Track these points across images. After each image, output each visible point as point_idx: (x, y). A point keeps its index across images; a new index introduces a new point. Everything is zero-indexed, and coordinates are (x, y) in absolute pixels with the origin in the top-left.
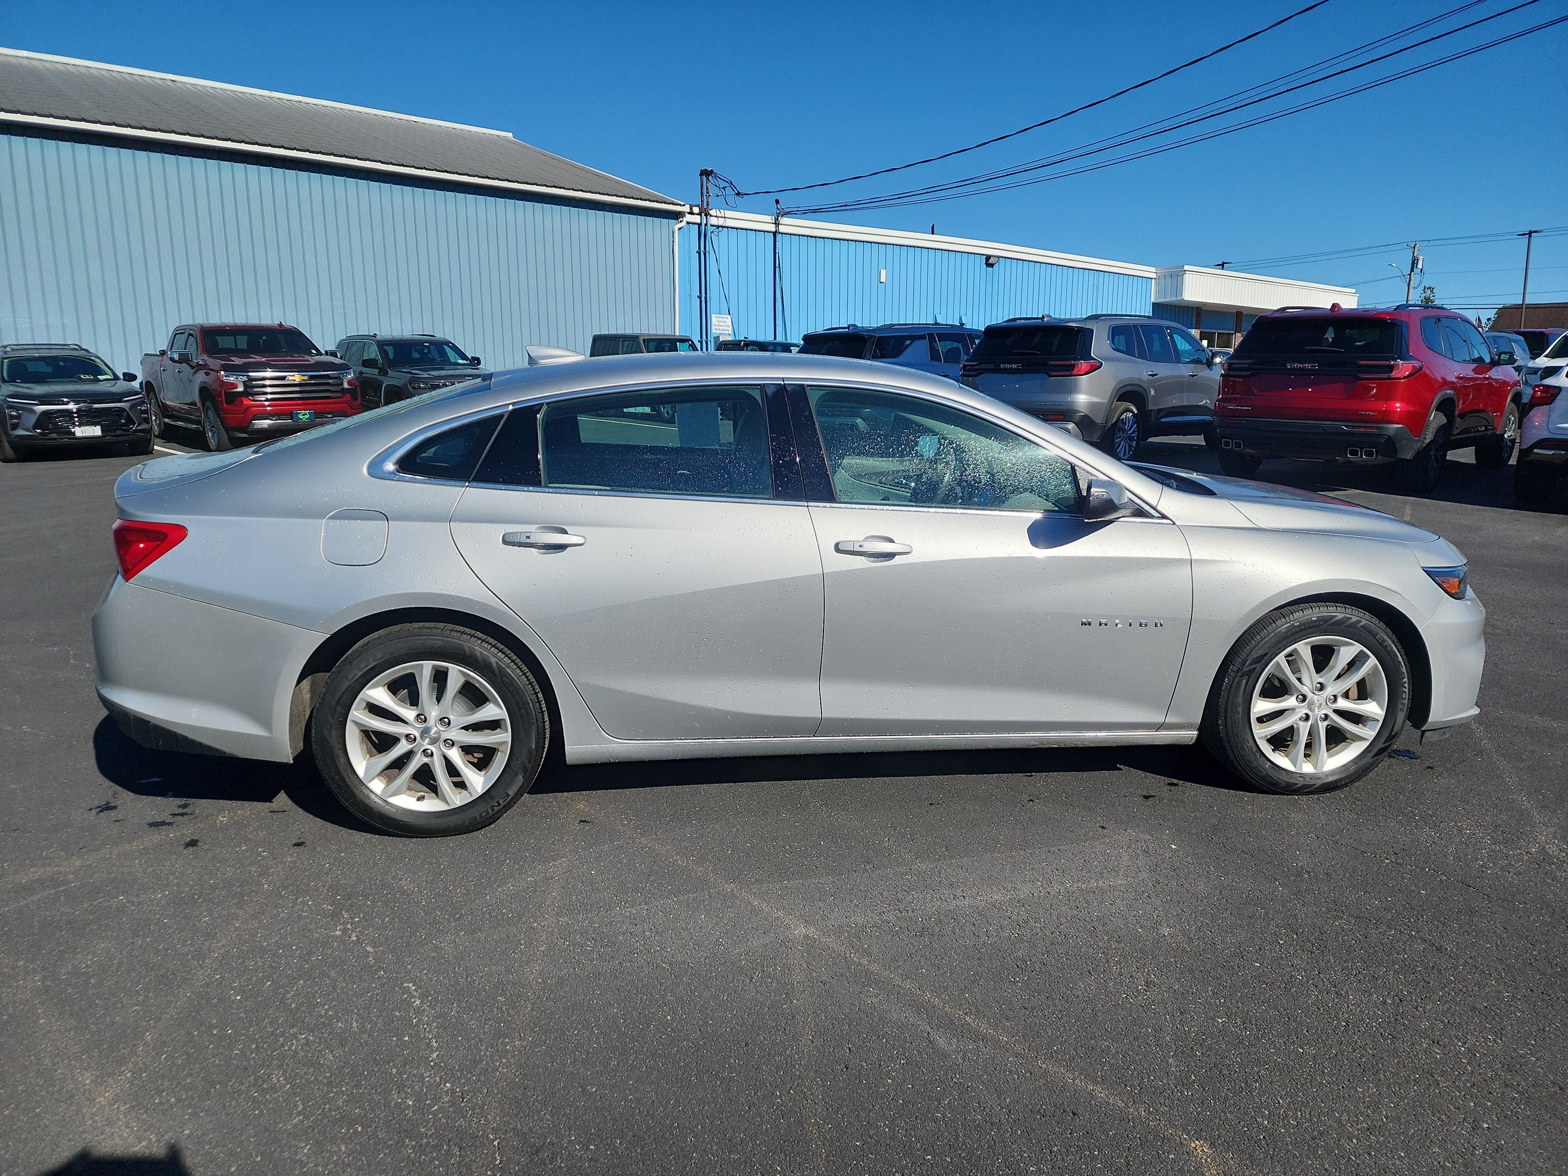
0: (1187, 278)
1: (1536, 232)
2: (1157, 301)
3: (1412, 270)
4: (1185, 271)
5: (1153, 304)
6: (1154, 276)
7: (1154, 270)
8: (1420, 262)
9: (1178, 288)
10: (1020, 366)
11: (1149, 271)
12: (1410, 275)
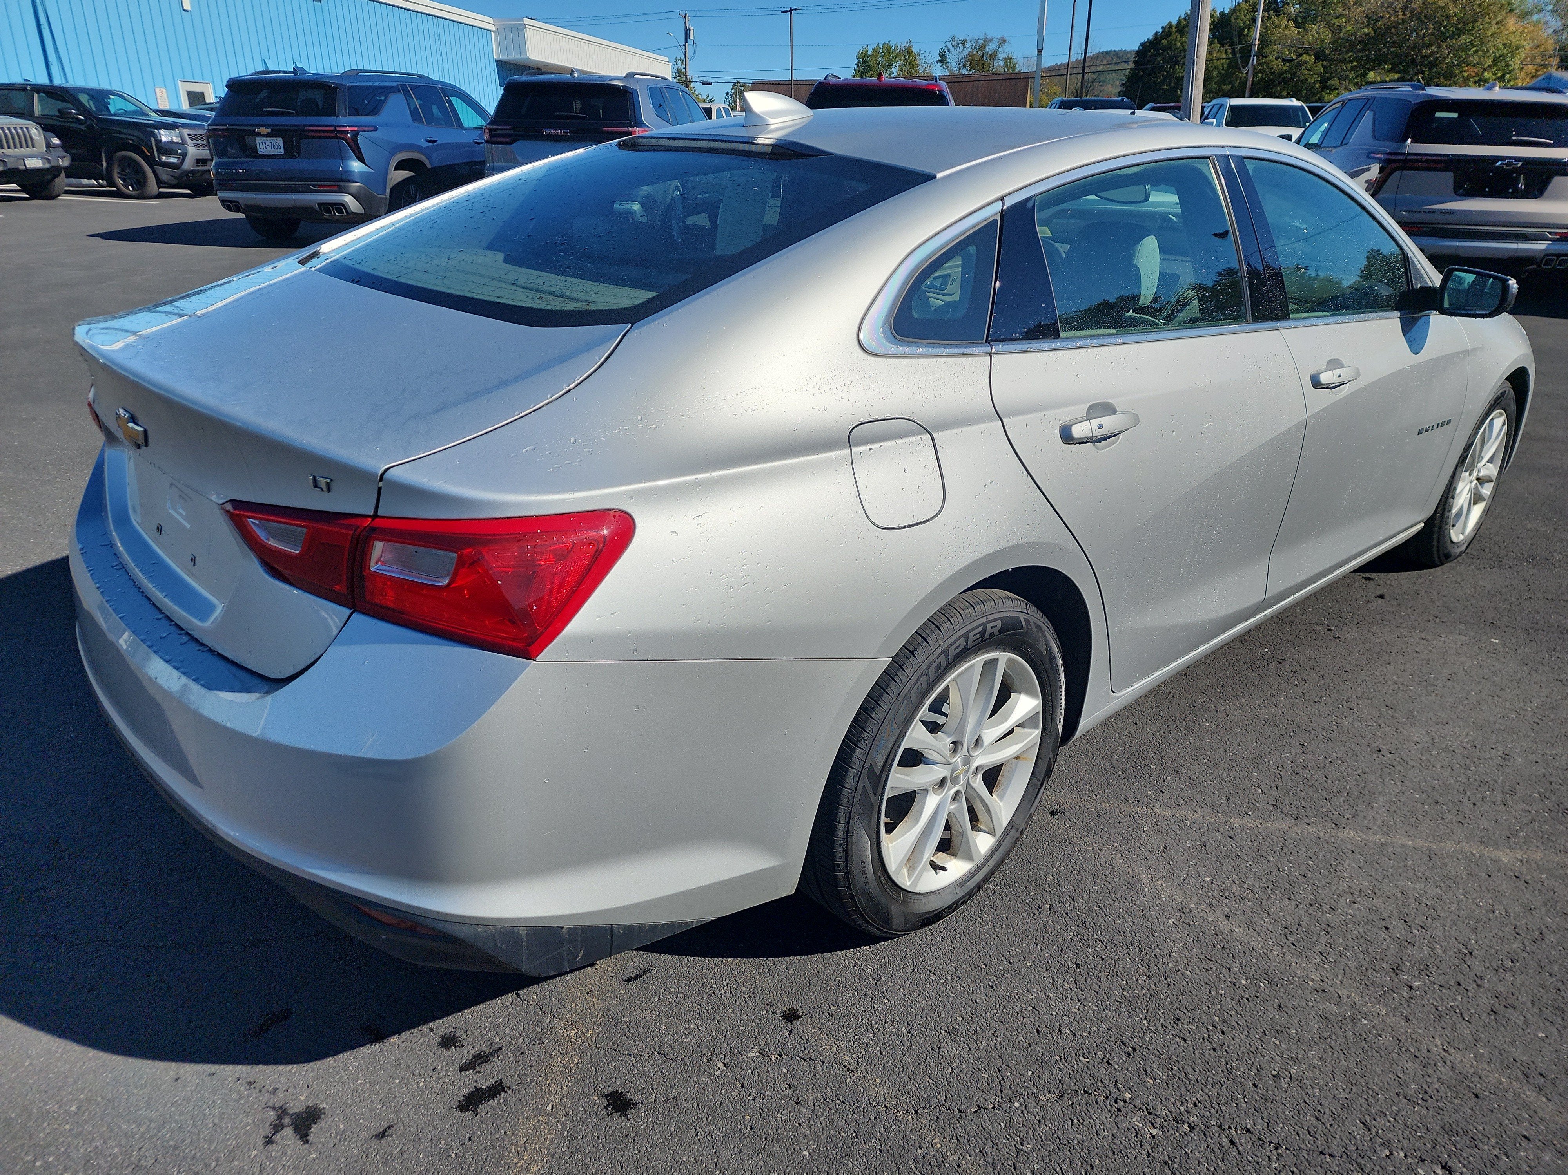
0: (528, 32)
1: (795, 9)
2: (504, 57)
3: (686, 41)
4: (525, 25)
5: (497, 61)
6: (492, 28)
7: (491, 20)
8: (692, 32)
9: (521, 45)
10: (567, 132)
11: (486, 22)
12: (685, 45)
